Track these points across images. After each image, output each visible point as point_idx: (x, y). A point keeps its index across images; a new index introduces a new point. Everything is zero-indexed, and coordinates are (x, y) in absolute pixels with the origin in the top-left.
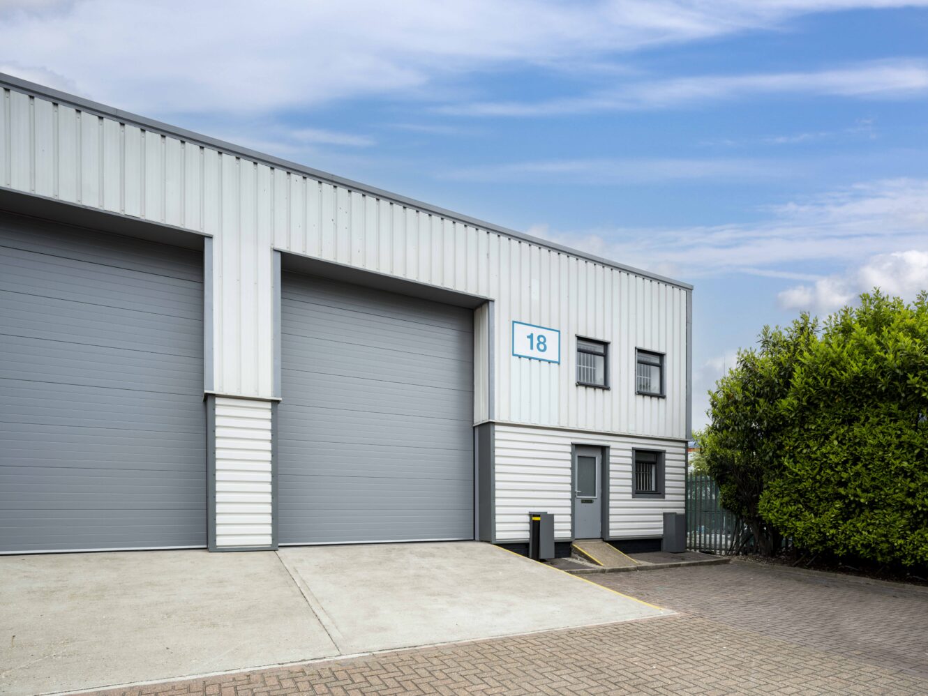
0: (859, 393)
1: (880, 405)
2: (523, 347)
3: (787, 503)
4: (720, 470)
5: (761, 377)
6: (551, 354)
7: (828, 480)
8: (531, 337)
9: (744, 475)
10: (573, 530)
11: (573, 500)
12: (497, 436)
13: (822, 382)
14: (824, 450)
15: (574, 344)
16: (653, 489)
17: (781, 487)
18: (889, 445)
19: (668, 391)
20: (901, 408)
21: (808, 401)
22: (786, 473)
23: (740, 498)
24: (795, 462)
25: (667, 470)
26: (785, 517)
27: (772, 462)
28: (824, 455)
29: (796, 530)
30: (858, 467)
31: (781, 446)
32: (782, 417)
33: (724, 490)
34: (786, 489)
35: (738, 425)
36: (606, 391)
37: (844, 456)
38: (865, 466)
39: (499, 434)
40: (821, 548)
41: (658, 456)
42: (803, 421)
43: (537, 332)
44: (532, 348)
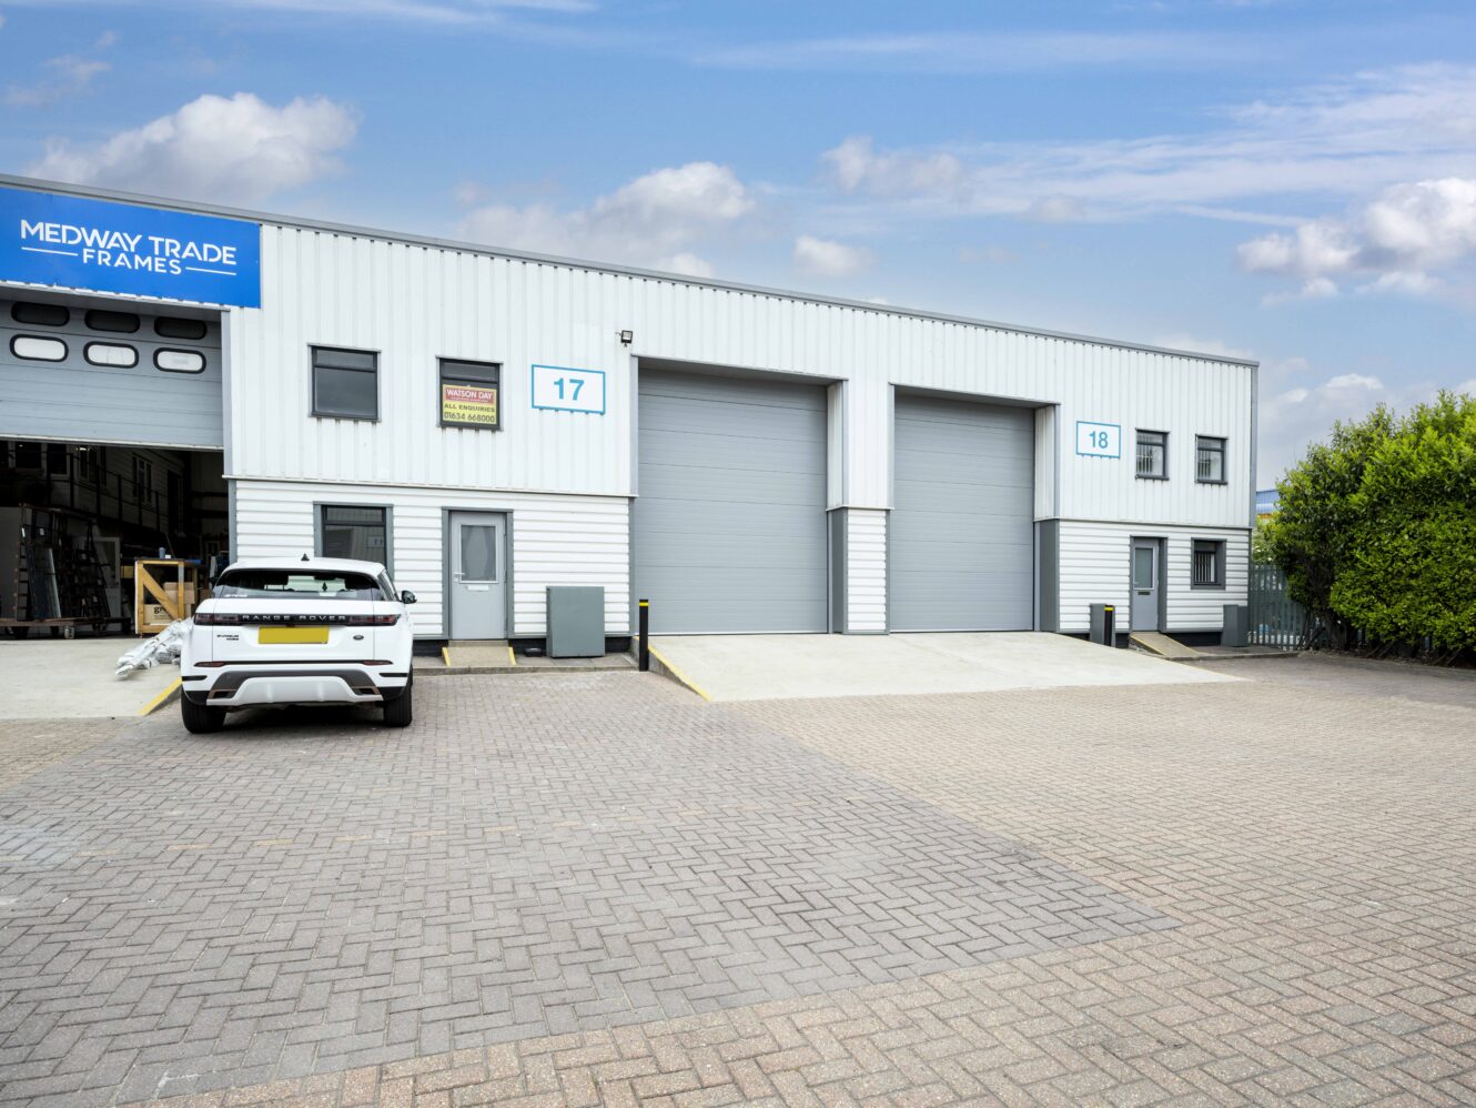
0: (1429, 492)
1: (1450, 503)
2: (1086, 445)
3: (1359, 595)
4: (1287, 559)
5: (1332, 471)
6: (1112, 450)
7: (1400, 572)
8: (1093, 435)
9: (1315, 564)
10: (1130, 622)
11: (1131, 591)
12: (1062, 531)
13: (1392, 481)
14: (1395, 544)
15: (1133, 437)
16: (1212, 580)
17: (1353, 579)
18: (1457, 540)
19: (1230, 478)
20: (1468, 506)
21: (1378, 497)
22: (1358, 565)
23: (1310, 589)
24: (1367, 554)
25: (1228, 560)
26: (1357, 608)
27: (1344, 554)
28: (1396, 548)
29: (1368, 621)
30: (1428, 560)
31: (1352, 539)
32: (1354, 512)
33: (1292, 580)
34: (1358, 580)
35: (1307, 517)
36: (1165, 482)
37: (1414, 549)
38: (1435, 559)
39: (1064, 531)
40: (1393, 638)
41: (1218, 545)
42: (1375, 515)
43: (1099, 430)
44: (1094, 445)
